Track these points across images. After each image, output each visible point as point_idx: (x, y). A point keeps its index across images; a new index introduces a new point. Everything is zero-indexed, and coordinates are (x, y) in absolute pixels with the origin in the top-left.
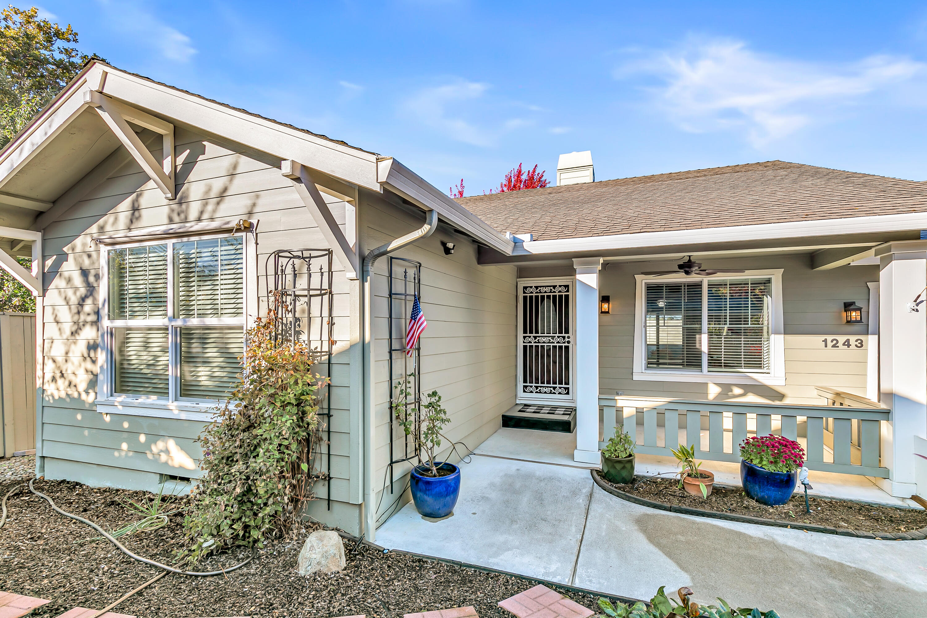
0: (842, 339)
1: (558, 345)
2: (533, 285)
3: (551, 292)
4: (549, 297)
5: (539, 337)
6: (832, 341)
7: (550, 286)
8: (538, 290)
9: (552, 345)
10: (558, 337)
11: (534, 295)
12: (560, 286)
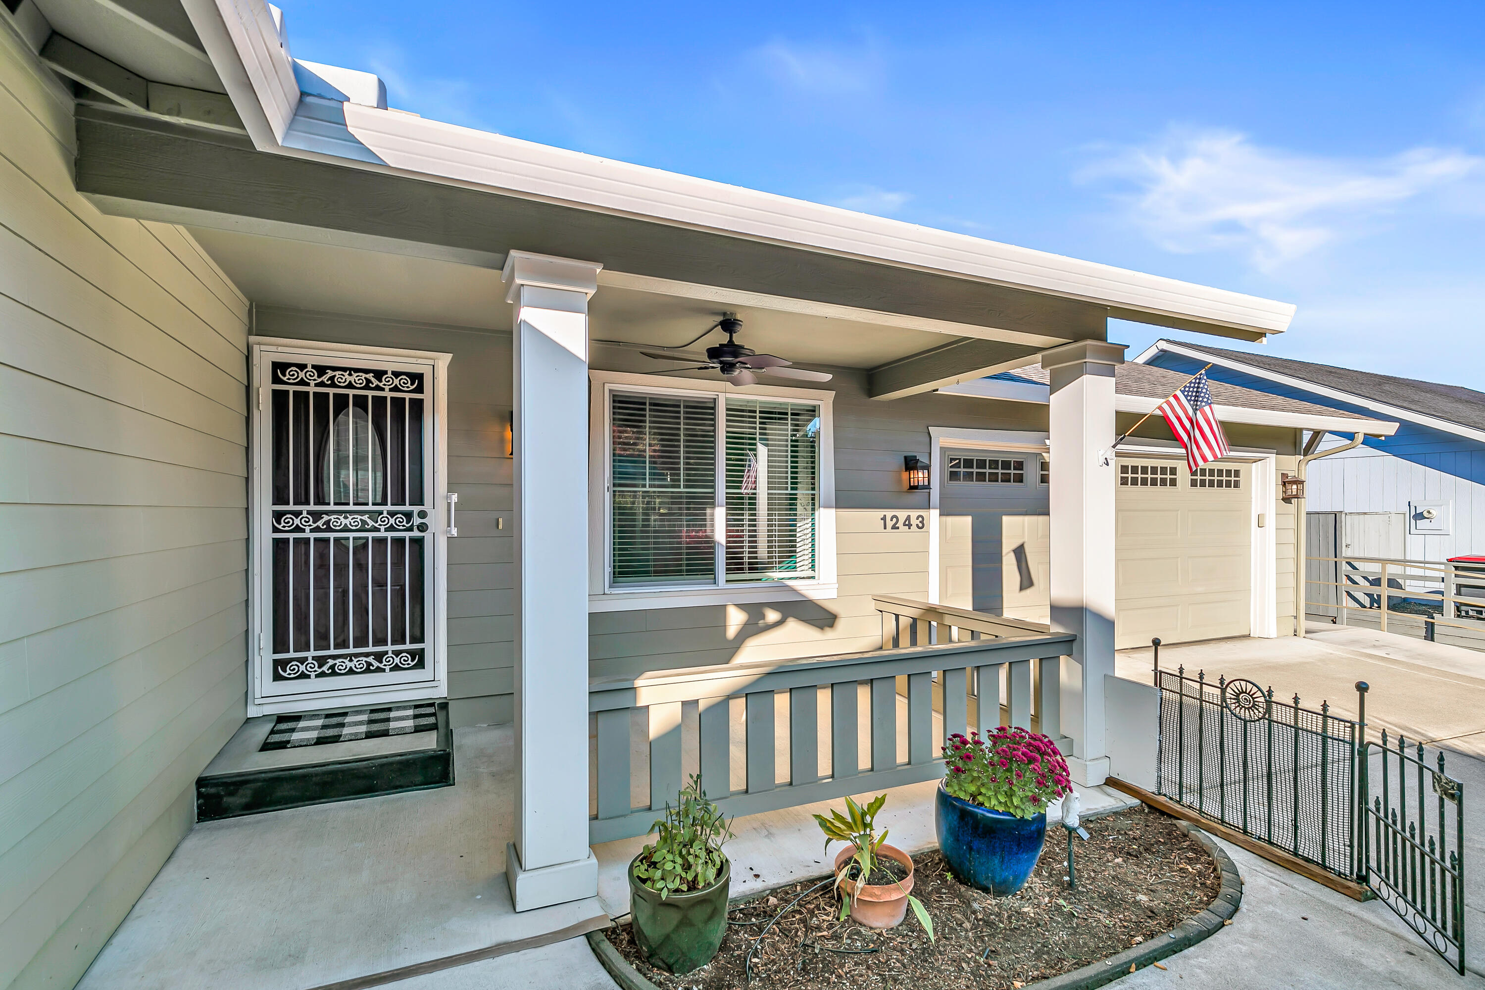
0: (902, 514)
1: (390, 535)
2: (310, 361)
3: (367, 387)
4: (360, 402)
5: (327, 513)
6: (892, 520)
7: (366, 371)
8: (325, 378)
9: (370, 535)
10: (392, 514)
11: (312, 389)
12: (396, 374)
